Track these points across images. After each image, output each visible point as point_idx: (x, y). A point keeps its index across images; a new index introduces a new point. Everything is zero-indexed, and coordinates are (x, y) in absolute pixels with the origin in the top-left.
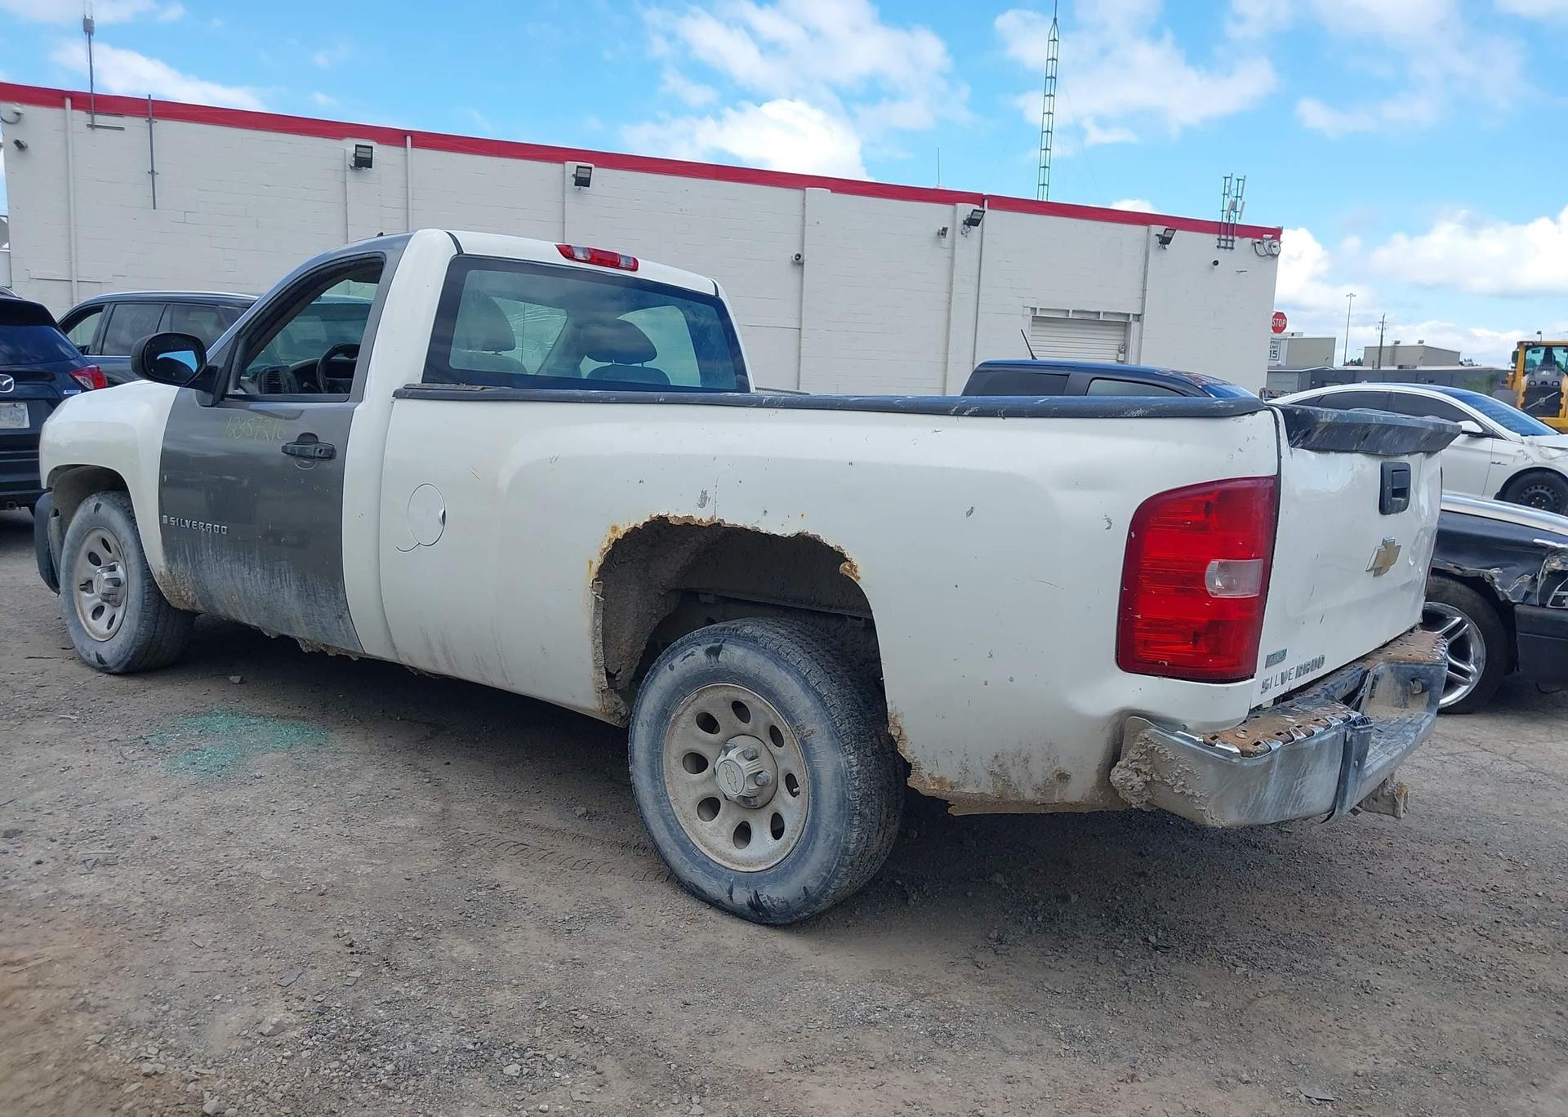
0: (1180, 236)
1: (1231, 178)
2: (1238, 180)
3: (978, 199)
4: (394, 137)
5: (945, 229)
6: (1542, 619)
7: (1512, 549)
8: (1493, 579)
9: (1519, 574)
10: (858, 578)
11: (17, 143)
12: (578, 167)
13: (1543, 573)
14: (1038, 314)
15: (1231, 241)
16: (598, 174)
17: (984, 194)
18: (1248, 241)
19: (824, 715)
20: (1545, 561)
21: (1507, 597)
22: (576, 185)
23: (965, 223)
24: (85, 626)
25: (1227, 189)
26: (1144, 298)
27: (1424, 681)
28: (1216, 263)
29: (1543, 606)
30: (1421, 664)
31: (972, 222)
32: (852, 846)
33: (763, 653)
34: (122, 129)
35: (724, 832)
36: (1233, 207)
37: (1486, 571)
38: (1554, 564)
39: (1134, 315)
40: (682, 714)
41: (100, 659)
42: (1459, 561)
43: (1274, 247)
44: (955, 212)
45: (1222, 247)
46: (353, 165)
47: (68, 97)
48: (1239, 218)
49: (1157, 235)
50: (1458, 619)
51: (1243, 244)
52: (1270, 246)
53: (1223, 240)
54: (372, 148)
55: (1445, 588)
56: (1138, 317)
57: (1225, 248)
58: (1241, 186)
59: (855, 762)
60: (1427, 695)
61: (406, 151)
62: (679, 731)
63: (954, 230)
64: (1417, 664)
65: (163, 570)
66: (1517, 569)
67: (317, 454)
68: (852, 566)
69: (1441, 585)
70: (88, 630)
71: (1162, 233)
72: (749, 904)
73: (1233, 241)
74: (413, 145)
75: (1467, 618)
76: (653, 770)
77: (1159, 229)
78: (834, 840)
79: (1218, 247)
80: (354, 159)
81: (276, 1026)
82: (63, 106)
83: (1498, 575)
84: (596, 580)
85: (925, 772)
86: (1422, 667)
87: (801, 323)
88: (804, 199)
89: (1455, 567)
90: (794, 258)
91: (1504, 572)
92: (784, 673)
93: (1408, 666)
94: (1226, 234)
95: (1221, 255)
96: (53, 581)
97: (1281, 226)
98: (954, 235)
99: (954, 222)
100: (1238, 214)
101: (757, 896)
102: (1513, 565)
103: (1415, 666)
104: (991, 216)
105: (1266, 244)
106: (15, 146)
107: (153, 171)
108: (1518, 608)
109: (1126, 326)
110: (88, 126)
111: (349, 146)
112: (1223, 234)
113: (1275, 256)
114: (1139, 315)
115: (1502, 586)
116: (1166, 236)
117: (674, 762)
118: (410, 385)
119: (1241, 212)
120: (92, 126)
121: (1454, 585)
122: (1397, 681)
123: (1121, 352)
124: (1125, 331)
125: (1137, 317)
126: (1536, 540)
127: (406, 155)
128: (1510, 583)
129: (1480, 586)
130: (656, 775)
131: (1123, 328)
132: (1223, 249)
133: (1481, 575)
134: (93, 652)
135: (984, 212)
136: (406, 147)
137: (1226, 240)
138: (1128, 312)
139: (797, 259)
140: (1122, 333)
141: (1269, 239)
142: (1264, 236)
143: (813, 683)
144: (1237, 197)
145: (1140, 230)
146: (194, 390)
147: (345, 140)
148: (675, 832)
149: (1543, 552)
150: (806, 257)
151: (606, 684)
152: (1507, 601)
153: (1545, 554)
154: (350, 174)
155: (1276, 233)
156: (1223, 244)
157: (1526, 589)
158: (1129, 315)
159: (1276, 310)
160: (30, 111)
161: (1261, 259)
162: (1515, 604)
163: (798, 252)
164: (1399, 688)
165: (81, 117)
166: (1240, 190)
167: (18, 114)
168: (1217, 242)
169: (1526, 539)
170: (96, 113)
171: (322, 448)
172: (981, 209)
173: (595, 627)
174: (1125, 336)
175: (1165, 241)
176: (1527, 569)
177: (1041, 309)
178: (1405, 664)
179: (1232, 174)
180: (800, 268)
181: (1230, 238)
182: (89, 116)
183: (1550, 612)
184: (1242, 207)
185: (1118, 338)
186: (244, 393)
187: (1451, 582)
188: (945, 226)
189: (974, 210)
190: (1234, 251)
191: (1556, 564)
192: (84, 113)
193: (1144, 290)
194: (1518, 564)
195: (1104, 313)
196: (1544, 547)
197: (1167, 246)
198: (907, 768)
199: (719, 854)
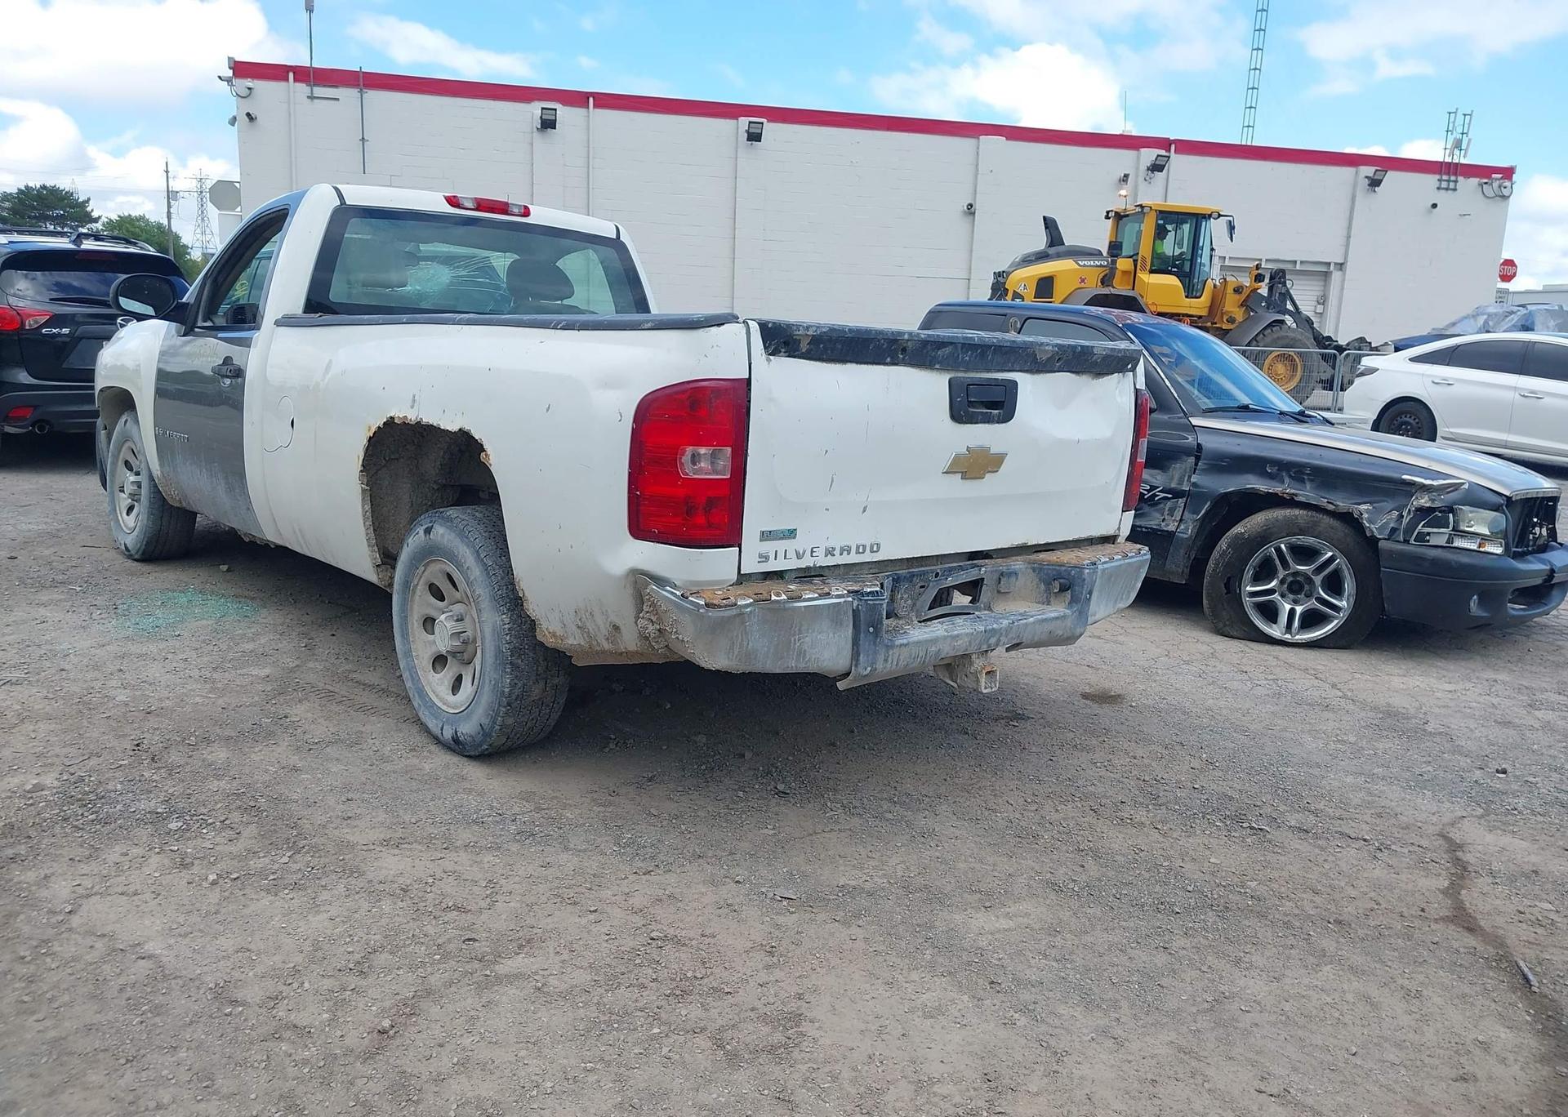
0: (1392, 178)
1: (1455, 113)
2: (1465, 115)
3: (1165, 144)
4: (577, 99)
5: (1126, 176)
6: (1402, 555)
7: (1386, 485)
8: (1362, 514)
9: (1389, 510)
10: (490, 465)
11: (248, 115)
12: (750, 122)
13: (1409, 510)
14: (1227, 263)
15: (1453, 181)
16: (770, 129)
17: (1171, 138)
18: (1474, 181)
19: (487, 582)
20: (1414, 498)
21: (1373, 532)
22: (748, 140)
23: (1148, 169)
24: (121, 522)
25: (1451, 125)
26: (1347, 245)
27: (1062, 581)
28: (1434, 206)
29: (1406, 541)
30: (1064, 566)
31: (1156, 167)
32: (507, 690)
33: (454, 532)
34: (337, 99)
35: (446, 682)
36: (1458, 145)
37: (1356, 506)
38: (1423, 501)
39: (1335, 264)
40: (417, 584)
41: (127, 549)
42: (1332, 497)
43: (1505, 188)
44: (1138, 158)
45: (1443, 189)
46: (539, 127)
47: (291, 71)
48: (1464, 157)
49: (1366, 177)
50: (1330, 554)
51: (1468, 185)
52: (1500, 187)
53: (1444, 180)
54: (556, 110)
55: (1316, 524)
56: (1341, 266)
57: (1447, 189)
58: (1467, 121)
59: (507, 621)
60: (1068, 594)
61: (588, 112)
62: (417, 597)
63: (1137, 176)
64: (1059, 566)
65: (159, 473)
66: (1389, 505)
67: (229, 374)
68: (486, 455)
69: (1312, 519)
70: (122, 524)
71: (1371, 175)
72: (453, 738)
73: (1456, 182)
74: (595, 106)
75: (1338, 553)
76: (402, 631)
77: (1369, 171)
78: (495, 685)
79: (1438, 188)
80: (540, 121)
81: (34, 785)
82: (287, 80)
83: (1367, 511)
84: (361, 471)
85: (544, 627)
86: (1064, 568)
87: (970, 273)
88: (978, 148)
89: (1328, 502)
90: (965, 208)
91: (1374, 508)
92: (465, 548)
93: (1050, 567)
94: (1448, 174)
95: (1442, 198)
96: (104, 485)
97: (1513, 164)
98: (1136, 182)
99: (1137, 168)
100: (1463, 152)
101: (456, 732)
102: (1384, 501)
103: (1057, 568)
104: (1177, 161)
105: (1496, 184)
106: (246, 118)
107: (363, 138)
108: (1382, 544)
109: (1326, 275)
110: (308, 97)
111: (535, 109)
112: (1445, 174)
113: (1505, 198)
114: (1342, 264)
115: (1370, 521)
116: (1376, 177)
117: (416, 624)
118: (287, 315)
119: (1466, 150)
120: (312, 98)
121: (1327, 520)
122: (1040, 580)
123: (1319, 304)
124: (1325, 281)
125: (1339, 266)
126: (1404, 477)
127: (588, 116)
128: (1377, 518)
129: (1350, 520)
130: (405, 635)
131: (1323, 278)
132: (1444, 191)
133: (1351, 511)
134: (122, 542)
135: (1169, 157)
136: (588, 108)
137: (1448, 181)
138: (1328, 261)
139: (969, 209)
140: (1323, 283)
141: (1499, 179)
142: (1493, 176)
143: (482, 556)
144: (1463, 134)
145: (1346, 172)
146: (175, 324)
147: (533, 103)
148: (415, 682)
149: (1410, 488)
150: (977, 207)
151: (379, 560)
152: (1373, 536)
153: (1413, 491)
154: (536, 135)
155: (1508, 173)
156: (1444, 185)
157: (1392, 525)
158: (1329, 264)
159: (1506, 256)
160: (259, 85)
161: (1488, 201)
162: (1380, 539)
163: (970, 202)
164: (1043, 587)
165: (302, 89)
166: (1466, 126)
167: (250, 89)
168: (1438, 183)
169: (1395, 475)
170: (314, 86)
171: (232, 368)
172: (1167, 154)
173: (365, 513)
174: (1325, 286)
175: (1375, 183)
176: (1396, 505)
177: (1230, 258)
178: (1047, 565)
179: (1457, 109)
180: (971, 217)
181: (1453, 178)
182: (309, 88)
183: (1413, 548)
184: (1468, 145)
185: (1317, 288)
186: (212, 324)
187: (1325, 517)
188: (1126, 173)
189: (1158, 156)
190: (1456, 192)
191: (1424, 501)
192: (305, 85)
193: (1349, 237)
194: (1389, 500)
195: (1302, 262)
196: (1412, 484)
197: (1376, 189)
198: (533, 624)
199: (441, 700)
